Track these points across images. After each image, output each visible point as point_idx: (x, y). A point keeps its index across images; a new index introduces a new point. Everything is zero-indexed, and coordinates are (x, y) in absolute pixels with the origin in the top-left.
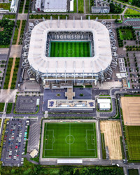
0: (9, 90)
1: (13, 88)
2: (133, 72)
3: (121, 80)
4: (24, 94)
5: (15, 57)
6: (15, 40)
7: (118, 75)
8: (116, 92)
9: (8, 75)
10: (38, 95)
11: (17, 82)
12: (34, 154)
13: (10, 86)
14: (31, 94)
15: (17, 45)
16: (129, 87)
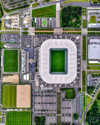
0: (35, 31)
1: (35, 33)
2: (44, 94)
3: (39, 87)
4: (32, 39)
5: (54, 31)
6: (66, 30)
7: (42, 85)
8: (33, 83)
9: (43, 30)
10: (32, 45)
11: (39, 34)
12: (5, 46)
13: (37, 31)
14: (32, 42)
15: (62, 31)
16: (36, 90)
